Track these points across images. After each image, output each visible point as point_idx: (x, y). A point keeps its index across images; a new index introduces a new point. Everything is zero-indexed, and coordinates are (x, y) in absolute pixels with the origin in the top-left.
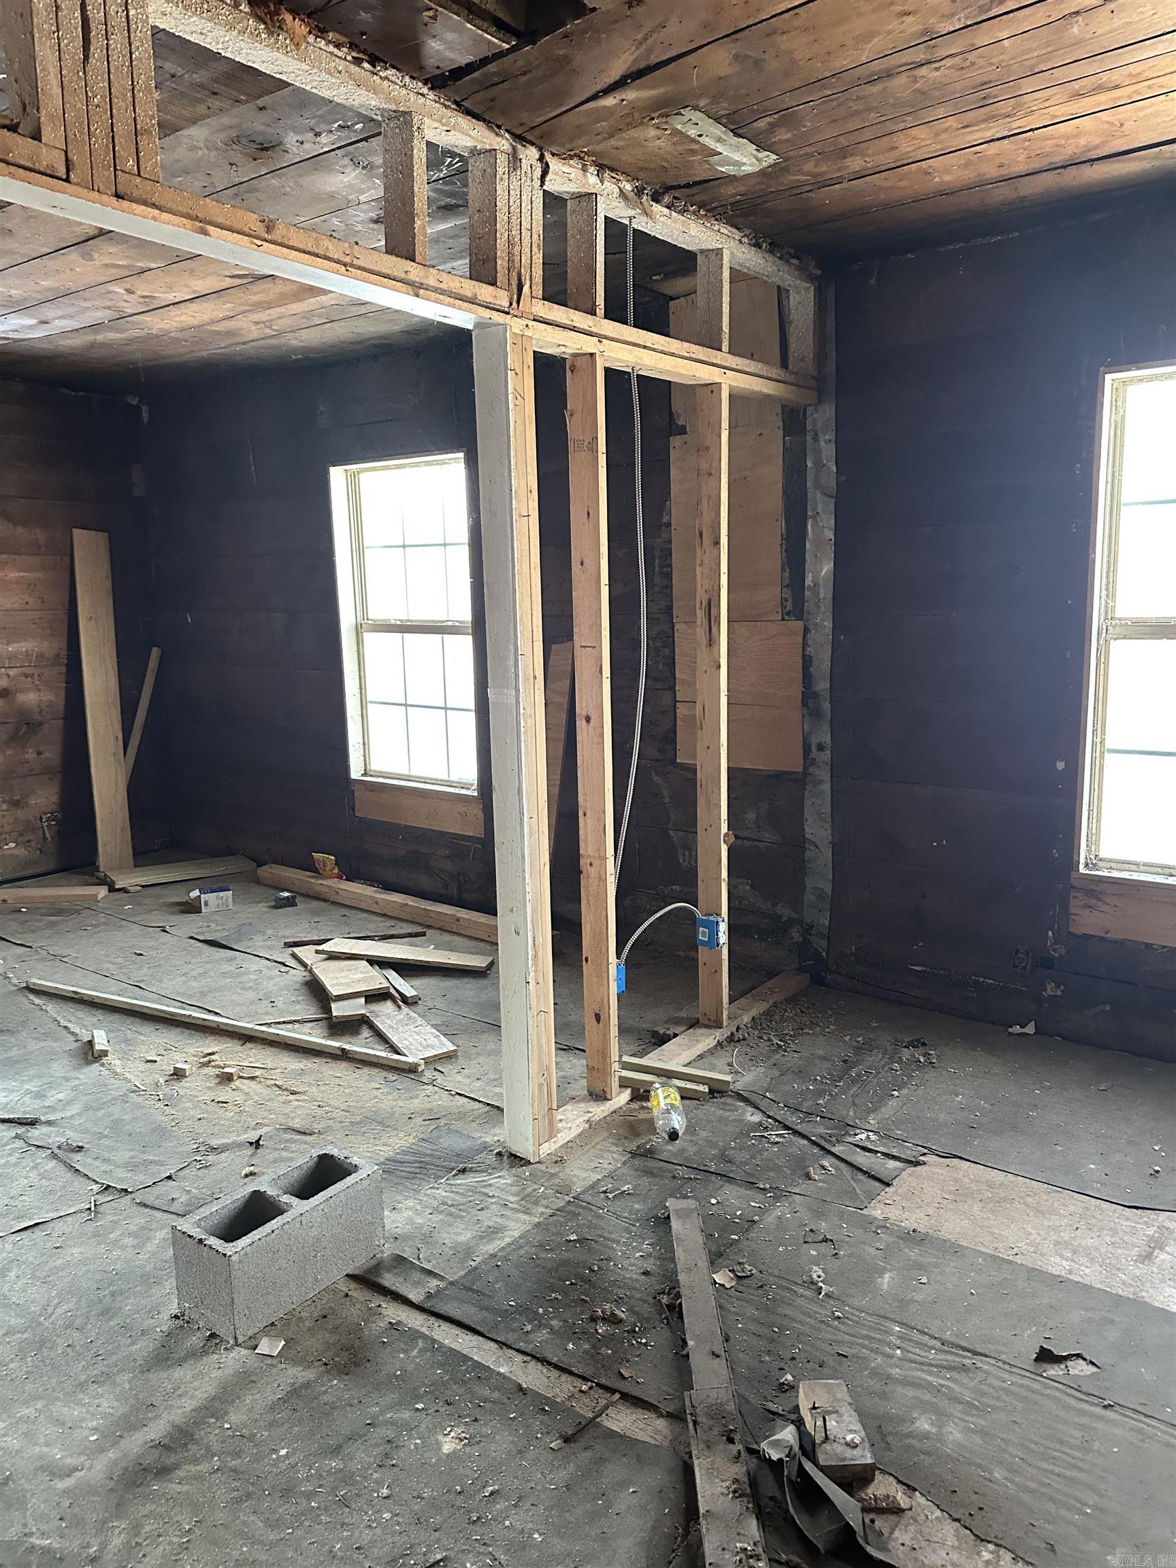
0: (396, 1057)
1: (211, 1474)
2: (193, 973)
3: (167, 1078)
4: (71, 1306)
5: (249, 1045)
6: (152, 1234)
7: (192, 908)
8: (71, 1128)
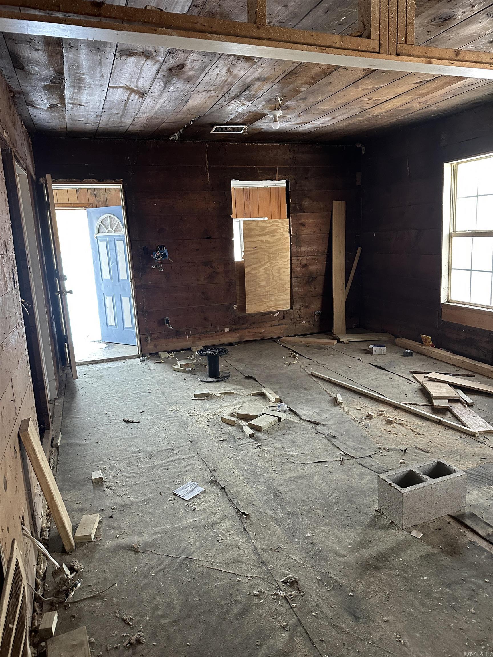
0: (465, 428)
1: (395, 576)
2: (372, 378)
3: (365, 417)
4: (337, 495)
5: (397, 410)
6: (364, 476)
7: (370, 352)
8: (331, 429)
